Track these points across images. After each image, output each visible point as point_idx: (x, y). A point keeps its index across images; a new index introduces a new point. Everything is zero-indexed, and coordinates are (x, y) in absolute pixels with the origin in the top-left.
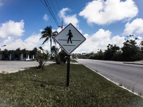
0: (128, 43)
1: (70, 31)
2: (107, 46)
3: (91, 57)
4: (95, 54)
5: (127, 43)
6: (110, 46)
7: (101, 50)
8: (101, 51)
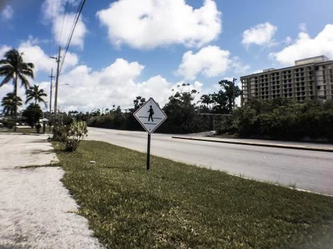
0: (178, 98)
1: (151, 106)
2: (135, 101)
3: (95, 121)
4: (103, 115)
5: (176, 98)
6: (139, 100)
7: (119, 107)
8: (119, 110)
